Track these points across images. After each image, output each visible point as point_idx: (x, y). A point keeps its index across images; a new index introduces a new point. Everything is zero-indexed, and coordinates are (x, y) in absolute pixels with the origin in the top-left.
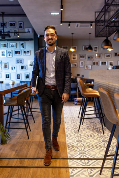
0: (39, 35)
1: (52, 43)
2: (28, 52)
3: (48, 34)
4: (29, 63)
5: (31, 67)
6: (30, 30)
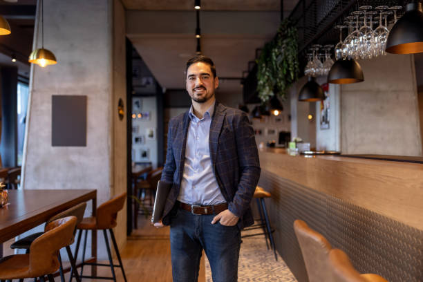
0: (164, 90)
1: (204, 95)
3: (193, 75)
4: (148, 132)
5: (150, 139)
6: (151, 80)
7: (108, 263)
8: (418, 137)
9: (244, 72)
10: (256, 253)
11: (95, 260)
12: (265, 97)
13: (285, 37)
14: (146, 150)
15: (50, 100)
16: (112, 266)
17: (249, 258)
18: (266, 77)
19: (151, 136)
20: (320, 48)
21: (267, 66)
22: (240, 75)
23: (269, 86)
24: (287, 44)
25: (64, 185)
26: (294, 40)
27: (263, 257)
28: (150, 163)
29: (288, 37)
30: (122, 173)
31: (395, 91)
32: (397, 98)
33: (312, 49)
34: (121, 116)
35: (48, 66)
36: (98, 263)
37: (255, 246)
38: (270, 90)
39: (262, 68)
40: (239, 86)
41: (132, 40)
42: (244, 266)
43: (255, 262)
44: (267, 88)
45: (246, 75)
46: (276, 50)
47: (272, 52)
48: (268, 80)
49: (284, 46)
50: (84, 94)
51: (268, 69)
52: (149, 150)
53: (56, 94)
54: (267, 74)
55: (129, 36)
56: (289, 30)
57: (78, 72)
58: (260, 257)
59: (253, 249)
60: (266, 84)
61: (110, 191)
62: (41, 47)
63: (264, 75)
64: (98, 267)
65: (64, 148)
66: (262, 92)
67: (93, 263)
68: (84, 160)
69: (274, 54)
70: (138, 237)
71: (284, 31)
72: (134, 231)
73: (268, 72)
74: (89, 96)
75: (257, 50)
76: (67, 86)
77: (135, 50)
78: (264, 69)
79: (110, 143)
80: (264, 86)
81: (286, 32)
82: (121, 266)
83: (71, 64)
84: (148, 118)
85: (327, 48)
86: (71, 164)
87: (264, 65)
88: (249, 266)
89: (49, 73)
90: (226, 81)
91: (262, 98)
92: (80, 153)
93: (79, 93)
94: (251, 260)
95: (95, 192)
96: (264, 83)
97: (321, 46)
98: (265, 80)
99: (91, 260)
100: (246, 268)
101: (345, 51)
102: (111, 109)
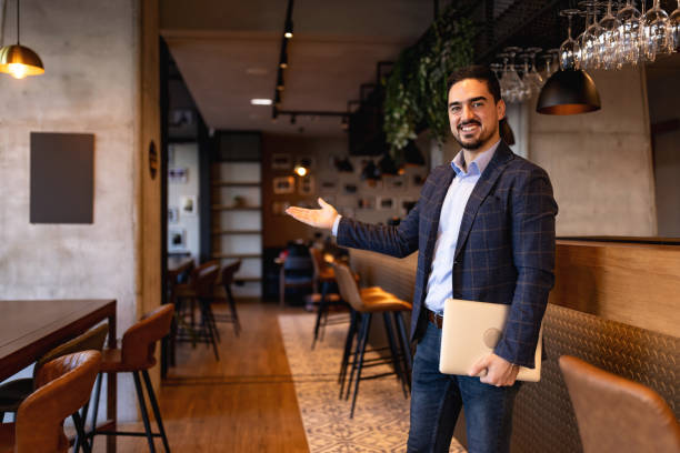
0: (212, 132)
1: (477, 136)
2: (181, 174)
4: (183, 202)
5: (187, 214)
6: (189, 115)
7: (143, 431)
8: (651, 209)
9: (350, 103)
10: (386, 405)
11: (114, 424)
12: (400, 142)
13: (447, 36)
14: (180, 232)
15: (28, 141)
16: (150, 435)
17: (377, 414)
18: (405, 107)
19: (189, 208)
20: (518, 54)
21: (405, 89)
22: (342, 108)
23: (408, 122)
24: (453, 48)
25: (52, 293)
26: (467, 41)
27: (400, 411)
28: (188, 255)
29: (454, 37)
30: (154, 271)
31: (616, 134)
32: (620, 144)
33: (502, 55)
34: (153, 171)
35: (29, 78)
36: (119, 430)
37: (382, 392)
38: (410, 129)
39: (398, 91)
40: (339, 126)
41: (167, 40)
42: (371, 429)
43: (388, 420)
44: (406, 126)
45: (354, 108)
46: (428, 60)
47: (420, 64)
48: (407, 112)
49: (444, 52)
50: (89, 131)
51: (408, 94)
52: (185, 232)
53: (38, 130)
54: (407, 101)
55: (164, 33)
56: (455, 23)
57: (79, 92)
58: (395, 411)
59: (379, 398)
60: (405, 119)
61: (135, 303)
62: (15, 43)
63: (402, 103)
64: (119, 438)
65: (53, 227)
66: (397, 132)
67: (110, 430)
68: (88, 247)
69: (423, 67)
70: (179, 381)
71: (445, 26)
72: (170, 371)
73: (410, 98)
74: (99, 134)
75: (380, 64)
76: (59, 117)
77: (173, 63)
78: (402, 93)
79: (136, 218)
80: (400, 123)
81: (449, 27)
82: (162, 434)
83: (66, 77)
84: (184, 178)
85: (529, 53)
86: (66, 256)
87: (401, 86)
88: (379, 428)
89: (25, 93)
90: (317, 118)
91: (396, 142)
92: (81, 235)
93: (80, 129)
94: (381, 418)
95: (113, 305)
96: (401, 117)
97: (521, 50)
98: (403, 112)
99: (108, 425)
100: (376, 431)
101: (579, 54)
102: (137, 157)
